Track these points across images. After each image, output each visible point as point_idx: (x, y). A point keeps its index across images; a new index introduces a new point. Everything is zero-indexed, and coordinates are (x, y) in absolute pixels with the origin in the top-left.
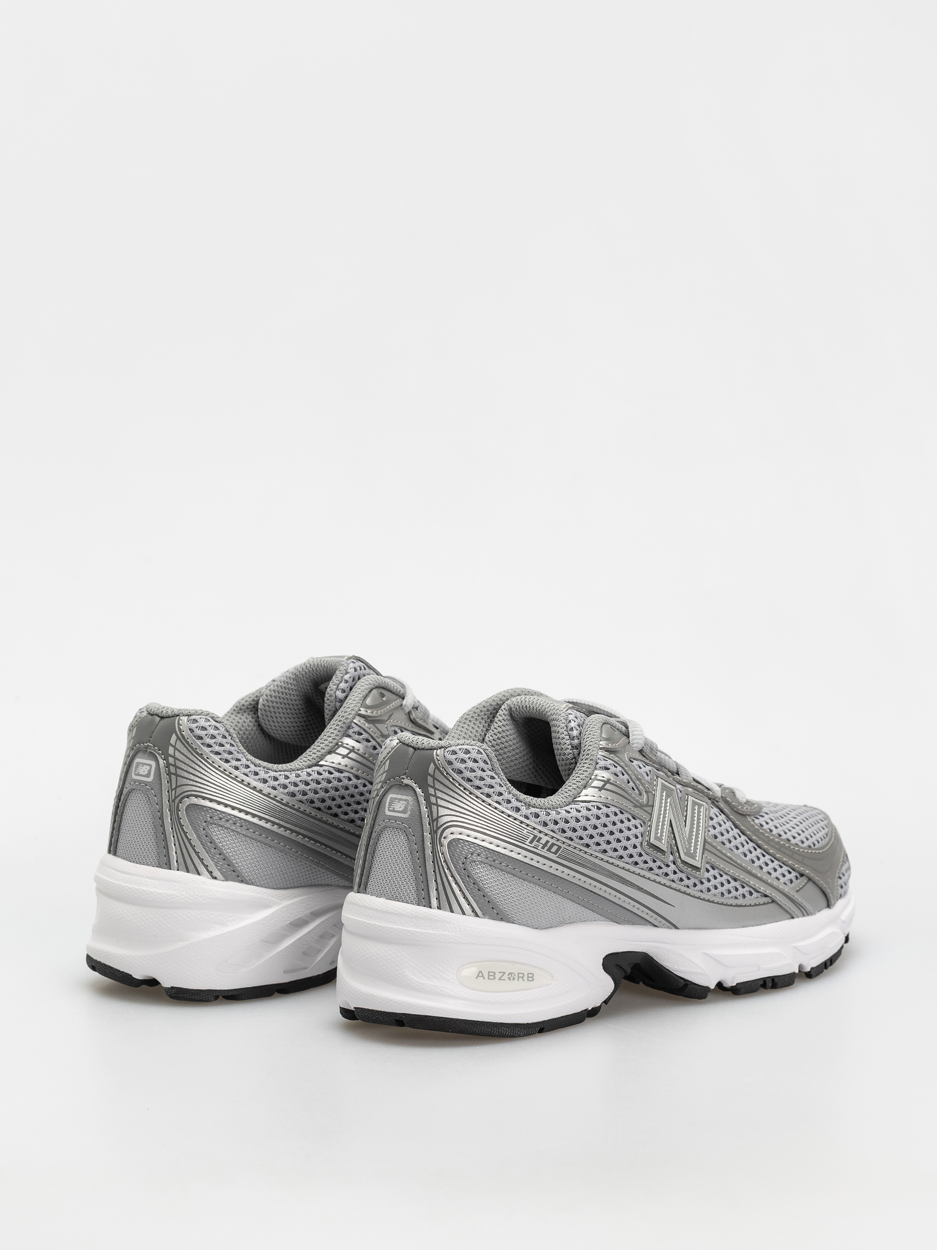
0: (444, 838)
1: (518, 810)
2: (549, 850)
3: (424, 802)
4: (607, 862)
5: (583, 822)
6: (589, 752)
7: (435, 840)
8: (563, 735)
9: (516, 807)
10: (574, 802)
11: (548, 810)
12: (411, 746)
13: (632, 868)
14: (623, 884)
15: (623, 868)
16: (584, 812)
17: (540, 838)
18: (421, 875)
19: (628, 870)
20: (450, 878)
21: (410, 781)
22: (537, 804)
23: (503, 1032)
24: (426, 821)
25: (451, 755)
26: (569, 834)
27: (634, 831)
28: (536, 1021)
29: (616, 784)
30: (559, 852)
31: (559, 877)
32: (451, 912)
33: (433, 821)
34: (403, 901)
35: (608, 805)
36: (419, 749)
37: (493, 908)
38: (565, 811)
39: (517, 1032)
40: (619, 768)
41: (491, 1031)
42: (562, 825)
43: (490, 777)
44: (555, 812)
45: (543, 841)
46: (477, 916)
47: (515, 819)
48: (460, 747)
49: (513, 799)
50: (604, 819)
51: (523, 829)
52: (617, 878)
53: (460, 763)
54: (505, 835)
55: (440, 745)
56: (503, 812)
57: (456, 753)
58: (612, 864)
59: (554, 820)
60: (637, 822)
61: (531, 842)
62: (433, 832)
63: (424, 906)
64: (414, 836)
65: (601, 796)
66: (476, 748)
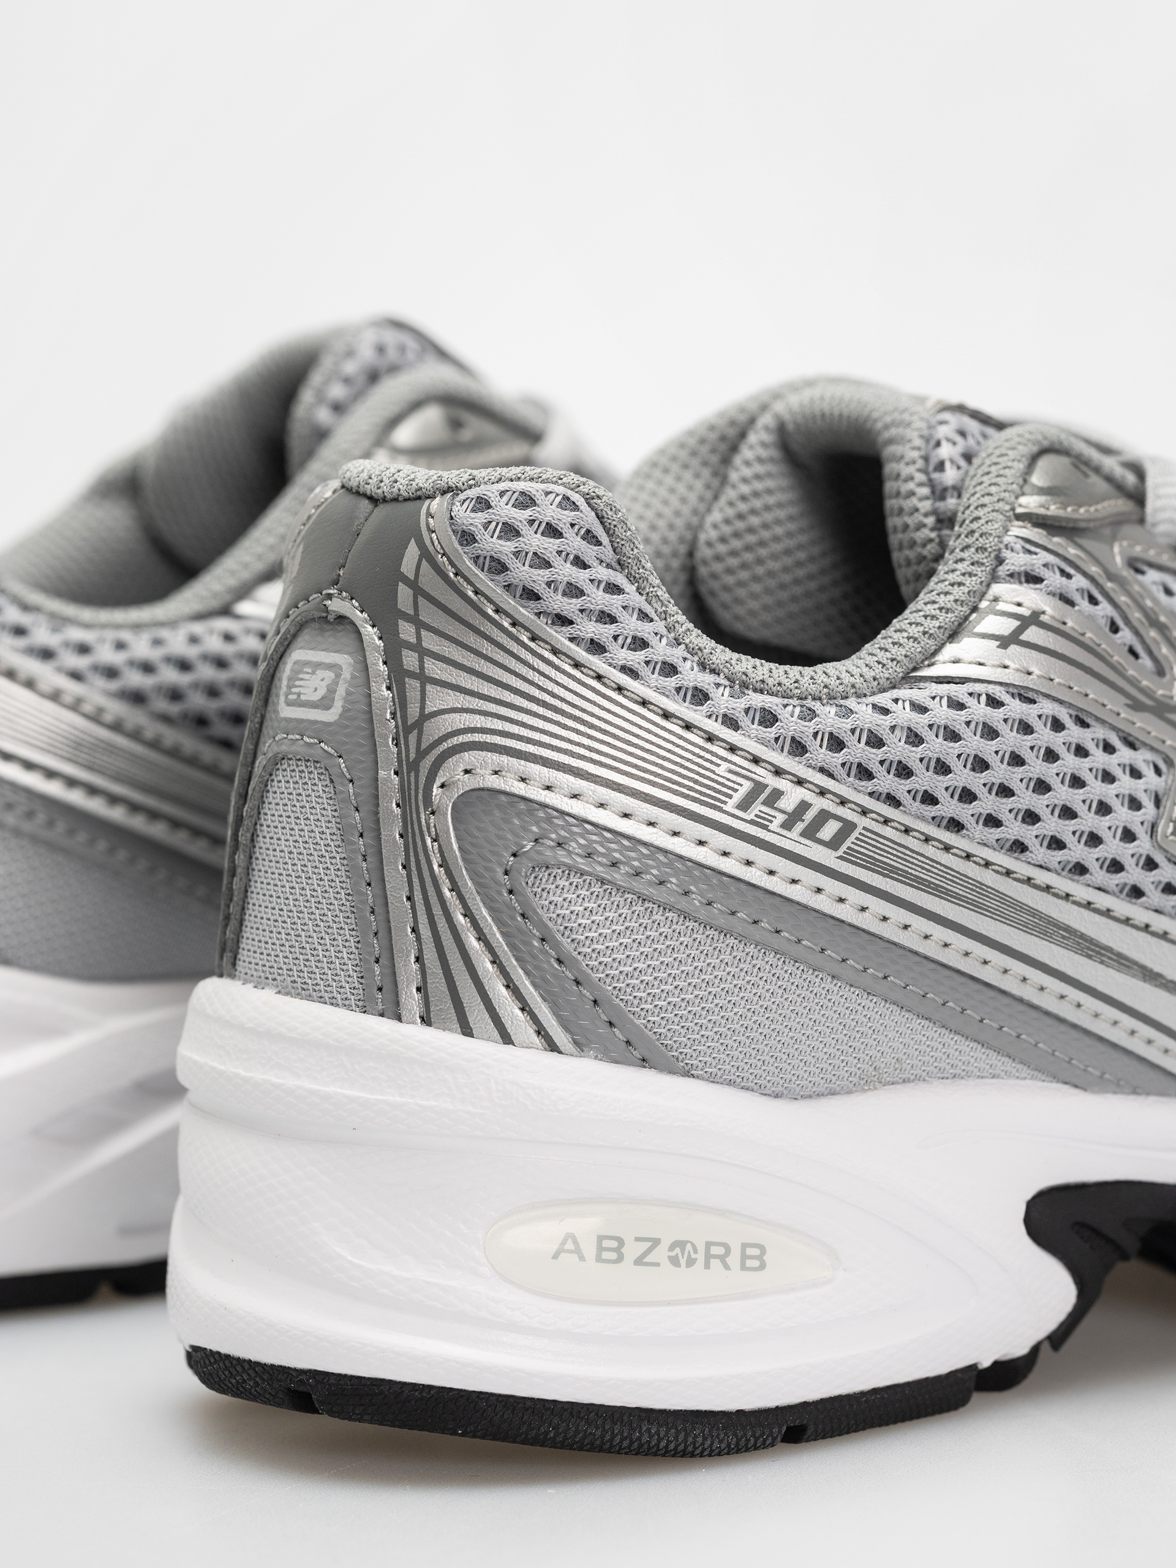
0: (442, 786)
1: (700, 696)
2: (810, 833)
3: (383, 668)
4: (1029, 881)
5: (936, 746)
6: (975, 526)
7: (413, 792)
8: (911, 486)
9: (696, 688)
10: (909, 679)
11: (809, 703)
12: (365, 495)
13: (1123, 907)
14: (1089, 957)
15: (1088, 905)
16: (942, 713)
17: (777, 794)
18: (373, 912)
19: (1107, 913)
20: (460, 919)
21: (347, 604)
22: (771, 682)
23: (645, 1438)
24: (387, 728)
25: (473, 511)
26: (886, 782)
27: (1126, 784)
28: (772, 1404)
29: (1062, 627)
30: (848, 843)
31: (850, 925)
32: (464, 1034)
33: (408, 730)
34: (321, 1000)
35: (1030, 695)
36: (384, 500)
37: (611, 1024)
38: (874, 706)
39: (700, 1440)
40: (1079, 581)
41: (602, 1437)
42: (858, 751)
43: (602, 586)
44: (833, 710)
45: (788, 803)
46: (552, 1047)
47: (688, 727)
48: (502, 486)
49: (688, 664)
50: (1011, 739)
51: (714, 759)
52: (1063, 937)
53: (499, 538)
54: (652, 778)
55: (443, 484)
56: (644, 703)
57: (489, 507)
58: (1048, 889)
59: (831, 734)
60: (1141, 758)
61: (745, 805)
62: (407, 768)
63: (382, 1015)
64: (351, 781)
65: (1007, 662)
66: (561, 490)
